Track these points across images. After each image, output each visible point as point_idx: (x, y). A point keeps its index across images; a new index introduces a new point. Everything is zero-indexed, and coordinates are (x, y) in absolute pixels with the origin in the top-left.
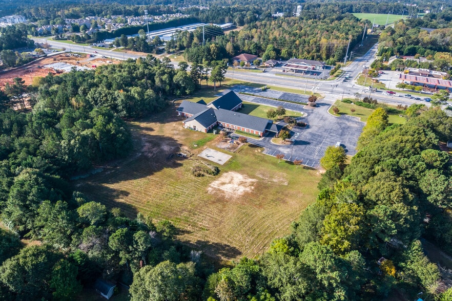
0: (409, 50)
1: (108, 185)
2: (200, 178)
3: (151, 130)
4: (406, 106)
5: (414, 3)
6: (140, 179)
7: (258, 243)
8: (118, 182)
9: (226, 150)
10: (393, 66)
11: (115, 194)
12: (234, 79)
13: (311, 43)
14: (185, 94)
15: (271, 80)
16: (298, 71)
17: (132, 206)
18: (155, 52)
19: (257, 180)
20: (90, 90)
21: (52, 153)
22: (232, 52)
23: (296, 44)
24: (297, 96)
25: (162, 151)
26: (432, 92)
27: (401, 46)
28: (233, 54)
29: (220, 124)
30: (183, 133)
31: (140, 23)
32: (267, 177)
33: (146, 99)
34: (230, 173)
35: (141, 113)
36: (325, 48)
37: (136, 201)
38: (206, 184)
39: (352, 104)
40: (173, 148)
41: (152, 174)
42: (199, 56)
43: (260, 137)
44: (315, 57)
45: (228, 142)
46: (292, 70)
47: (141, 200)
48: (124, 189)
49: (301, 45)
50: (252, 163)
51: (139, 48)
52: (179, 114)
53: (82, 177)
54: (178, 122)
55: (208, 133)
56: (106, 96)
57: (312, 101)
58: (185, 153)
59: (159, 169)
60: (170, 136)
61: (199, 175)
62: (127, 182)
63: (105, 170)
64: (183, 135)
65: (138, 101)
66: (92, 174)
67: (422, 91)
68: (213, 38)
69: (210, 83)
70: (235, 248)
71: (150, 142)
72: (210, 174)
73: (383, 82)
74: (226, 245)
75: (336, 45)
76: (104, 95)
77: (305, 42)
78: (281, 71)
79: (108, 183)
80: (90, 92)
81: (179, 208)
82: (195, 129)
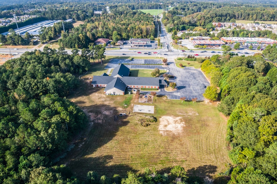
0: (182, 27)
1: (90, 156)
2: (149, 127)
3: (84, 102)
4: (209, 57)
5: (161, 2)
6: (110, 142)
7: (218, 156)
8: (95, 151)
9: (147, 103)
10: (183, 37)
11: (101, 160)
12: (108, 55)
13: (136, 29)
14: (86, 71)
15: (130, 53)
16: (140, 46)
17: (123, 165)
18: (32, 44)
19: (182, 117)
20: (19, 83)
21: (35, 147)
22: (92, 38)
23: (128, 30)
24: (152, 61)
25: (106, 116)
26: (211, 47)
27: (177, 26)
28: (93, 39)
29: (128, 86)
30: (108, 99)
31: (2, 24)
32: (184, 113)
33: (70, 80)
34: (162, 117)
35: (68, 92)
36: (145, 31)
37: (123, 160)
38: (156, 129)
39: (183, 60)
40: (112, 111)
41: (115, 135)
42: (72, 43)
43: (158, 89)
44: (143, 36)
45: (143, 97)
46: (135, 45)
47: (125, 157)
48: (105, 154)
49: (131, 30)
50: (169, 107)
51: (18, 43)
52: (94, 86)
53: (62, 157)
54: (97, 92)
55: (125, 94)
56: (36, 84)
57: (165, 62)
58: (123, 112)
59: (117, 130)
60: (101, 103)
61: (147, 125)
62: (102, 148)
63: (77, 145)
64: (110, 100)
65: (65, 83)
66: (68, 151)
67: (207, 48)
68: (70, 30)
69: (96, 61)
70: (210, 165)
71: (91, 112)
72: (152, 122)
73: (185, 46)
74: (205, 166)
75: (150, 29)
76: (33, 84)
77: (133, 28)
78: (130, 47)
79: (88, 154)
80: (20, 85)
81: (156, 153)
82: (114, 94)
